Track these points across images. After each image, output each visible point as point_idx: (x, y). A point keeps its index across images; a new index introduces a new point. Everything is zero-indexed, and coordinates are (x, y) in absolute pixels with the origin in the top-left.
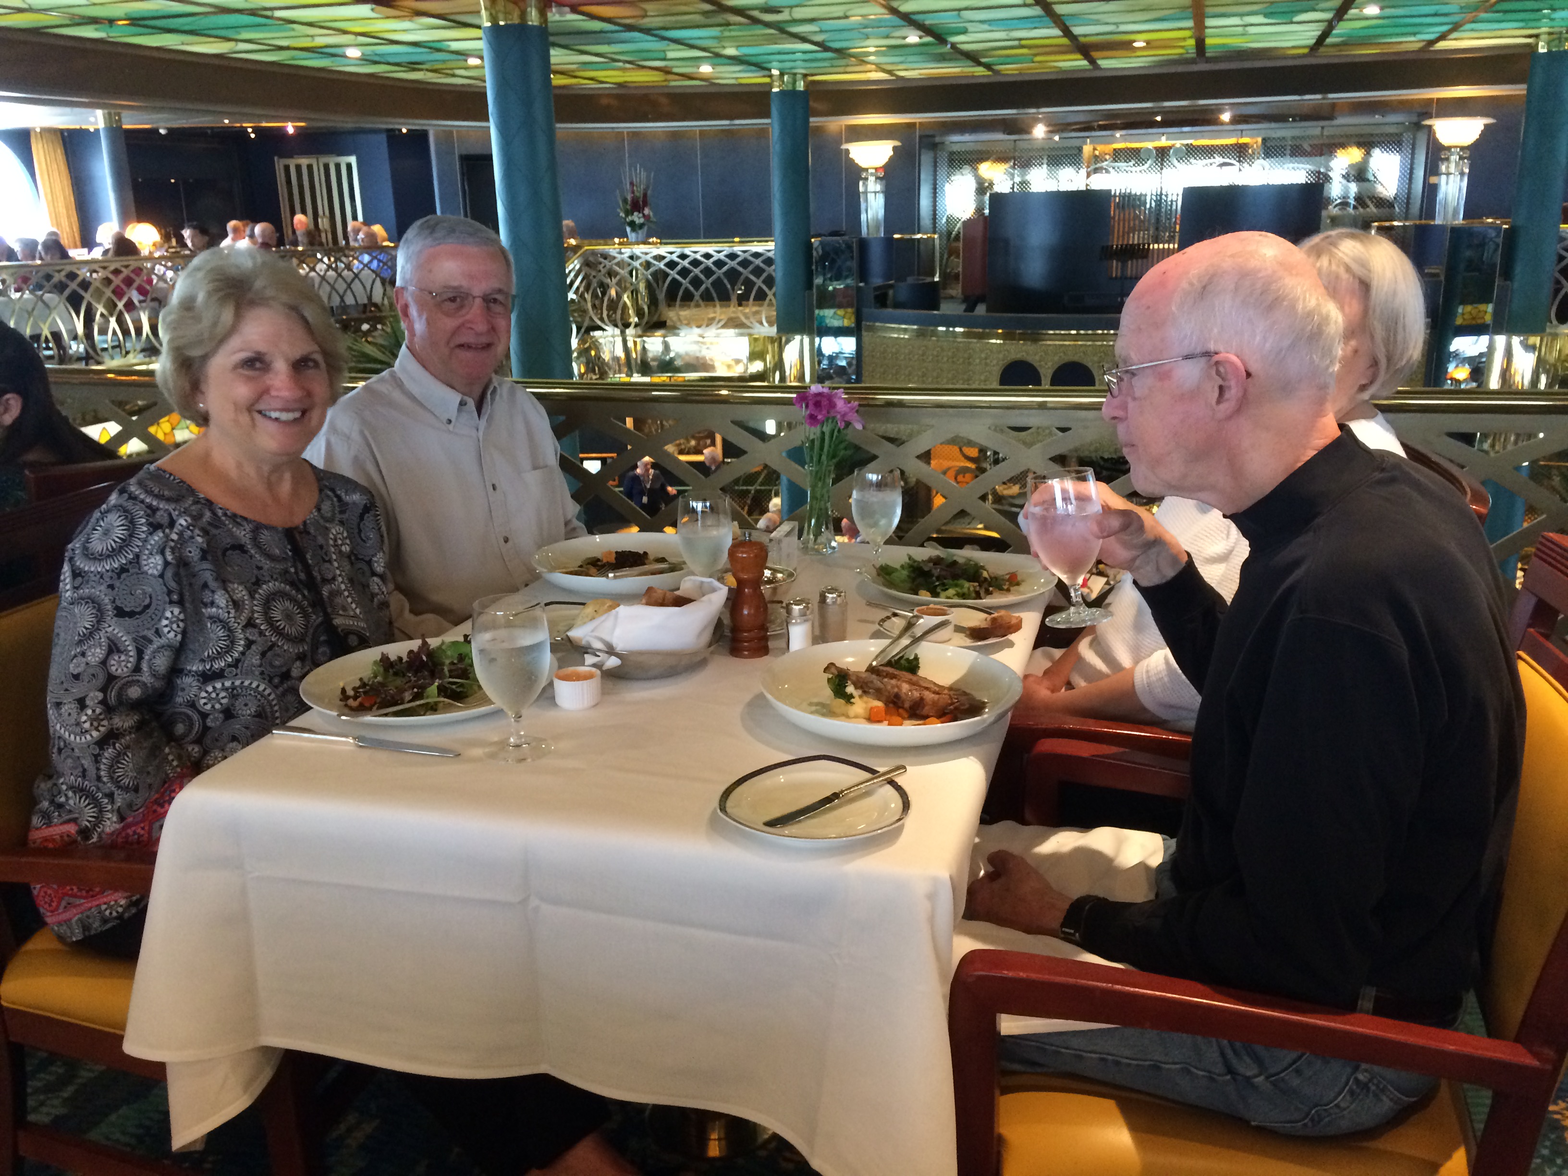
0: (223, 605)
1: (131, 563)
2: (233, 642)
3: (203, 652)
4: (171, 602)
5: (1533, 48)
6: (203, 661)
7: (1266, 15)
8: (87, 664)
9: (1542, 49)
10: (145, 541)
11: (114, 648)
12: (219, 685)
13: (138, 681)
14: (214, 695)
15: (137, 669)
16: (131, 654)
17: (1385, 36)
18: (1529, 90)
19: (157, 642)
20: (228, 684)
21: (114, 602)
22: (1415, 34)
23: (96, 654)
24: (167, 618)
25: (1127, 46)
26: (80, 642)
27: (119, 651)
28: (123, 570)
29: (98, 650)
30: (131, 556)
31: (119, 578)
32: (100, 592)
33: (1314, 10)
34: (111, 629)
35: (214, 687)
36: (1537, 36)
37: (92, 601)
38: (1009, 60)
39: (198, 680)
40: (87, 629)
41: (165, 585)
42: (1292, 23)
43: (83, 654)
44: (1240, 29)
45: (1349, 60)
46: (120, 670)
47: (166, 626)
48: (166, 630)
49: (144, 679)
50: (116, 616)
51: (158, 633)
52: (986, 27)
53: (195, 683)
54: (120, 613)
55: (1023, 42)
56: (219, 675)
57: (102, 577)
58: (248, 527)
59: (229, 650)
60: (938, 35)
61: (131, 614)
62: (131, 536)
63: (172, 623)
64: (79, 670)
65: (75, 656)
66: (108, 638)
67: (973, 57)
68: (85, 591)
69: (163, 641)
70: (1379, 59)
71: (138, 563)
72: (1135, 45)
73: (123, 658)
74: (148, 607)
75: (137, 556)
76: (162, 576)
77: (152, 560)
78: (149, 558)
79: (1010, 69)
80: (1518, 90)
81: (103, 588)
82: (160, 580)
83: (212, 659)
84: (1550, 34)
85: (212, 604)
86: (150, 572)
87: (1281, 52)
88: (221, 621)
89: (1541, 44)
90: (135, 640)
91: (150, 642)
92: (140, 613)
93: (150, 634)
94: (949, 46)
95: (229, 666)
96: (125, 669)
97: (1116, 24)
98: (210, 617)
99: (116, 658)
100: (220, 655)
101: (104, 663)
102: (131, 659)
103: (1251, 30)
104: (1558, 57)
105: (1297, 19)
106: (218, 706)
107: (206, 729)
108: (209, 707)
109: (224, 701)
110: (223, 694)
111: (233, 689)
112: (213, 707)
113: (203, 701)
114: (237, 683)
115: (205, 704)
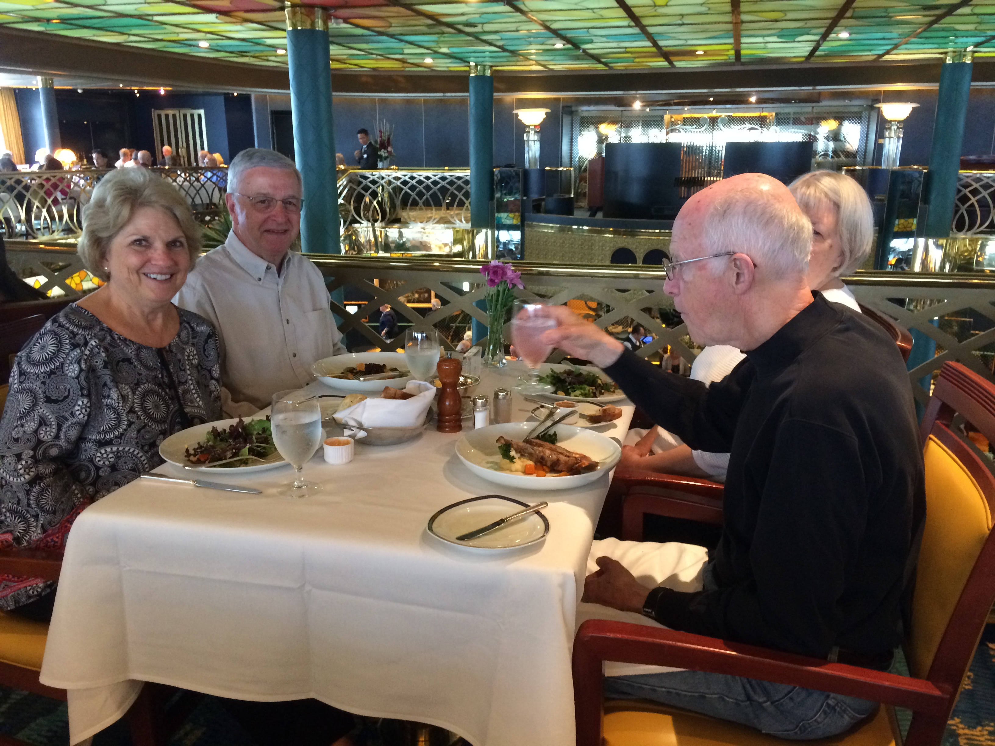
0: (115, 398)
1: (57, 368)
2: (120, 422)
3: (100, 427)
4: (82, 395)
5: (943, 61)
6: (99, 433)
7: (779, 37)
8: (24, 432)
9: (949, 61)
10: (68, 354)
11: (43, 422)
12: (109, 449)
13: (57, 445)
14: (105, 455)
15: (57, 437)
16: (54, 427)
17: (853, 51)
18: (941, 87)
19: (71, 420)
20: (115, 449)
21: (45, 393)
22: (870, 50)
23: (30, 426)
24: (79, 405)
25: (691, 53)
26: (21, 418)
27: (46, 425)
28: (52, 372)
29: (32, 424)
30: (58, 364)
31: (49, 378)
32: (37, 386)
33: (808, 34)
34: (42, 410)
35: (106, 451)
36: (946, 53)
37: (30, 391)
38: (617, 60)
39: (96, 445)
40: (25, 409)
41: (79, 384)
42: (794, 42)
43: (22, 426)
44: (762, 45)
45: (830, 66)
46: (46, 437)
47: (78, 410)
48: (78, 413)
49: (61, 443)
50: (46, 402)
51: (72, 414)
52: (604, 39)
53: (94, 447)
54: (49, 400)
55: (628, 50)
56: (109, 443)
57: (38, 376)
58: (133, 347)
59: (117, 426)
60: (575, 44)
61: (56, 402)
62: (58, 351)
63: (82, 408)
64: (20, 435)
65: (17, 426)
66: (39, 416)
67: (596, 58)
68: (27, 385)
69: (75, 420)
70: (848, 65)
71: (62, 368)
72: (697, 53)
73: (48, 429)
74: (66, 397)
75: (62, 364)
76: (77, 377)
77: (72, 367)
78: (69, 366)
79: (619, 66)
80: (934, 86)
81: (38, 383)
82: (76, 381)
83: (105, 432)
84: (954, 52)
85: (109, 396)
86: (70, 374)
87: (786, 60)
88: (113, 408)
89: (948, 58)
90: (57, 418)
91: (67, 420)
92: (62, 401)
93: (67, 415)
94: (581, 51)
95: (116, 437)
96: (49, 437)
97: (686, 40)
98: (107, 405)
99: (44, 429)
100: (111, 430)
101: (36, 432)
102: (54, 430)
103: (769, 45)
104: (958, 66)
105: (797, 39)
106: (107, 463)
107: (98, 477)
108: (101, 463)
109: (111, 460)
110: (111, 455)
111: (118, 453)
112: (104, 463)
113: (98, 459)
114: (121, 449)
115: (99, 461)
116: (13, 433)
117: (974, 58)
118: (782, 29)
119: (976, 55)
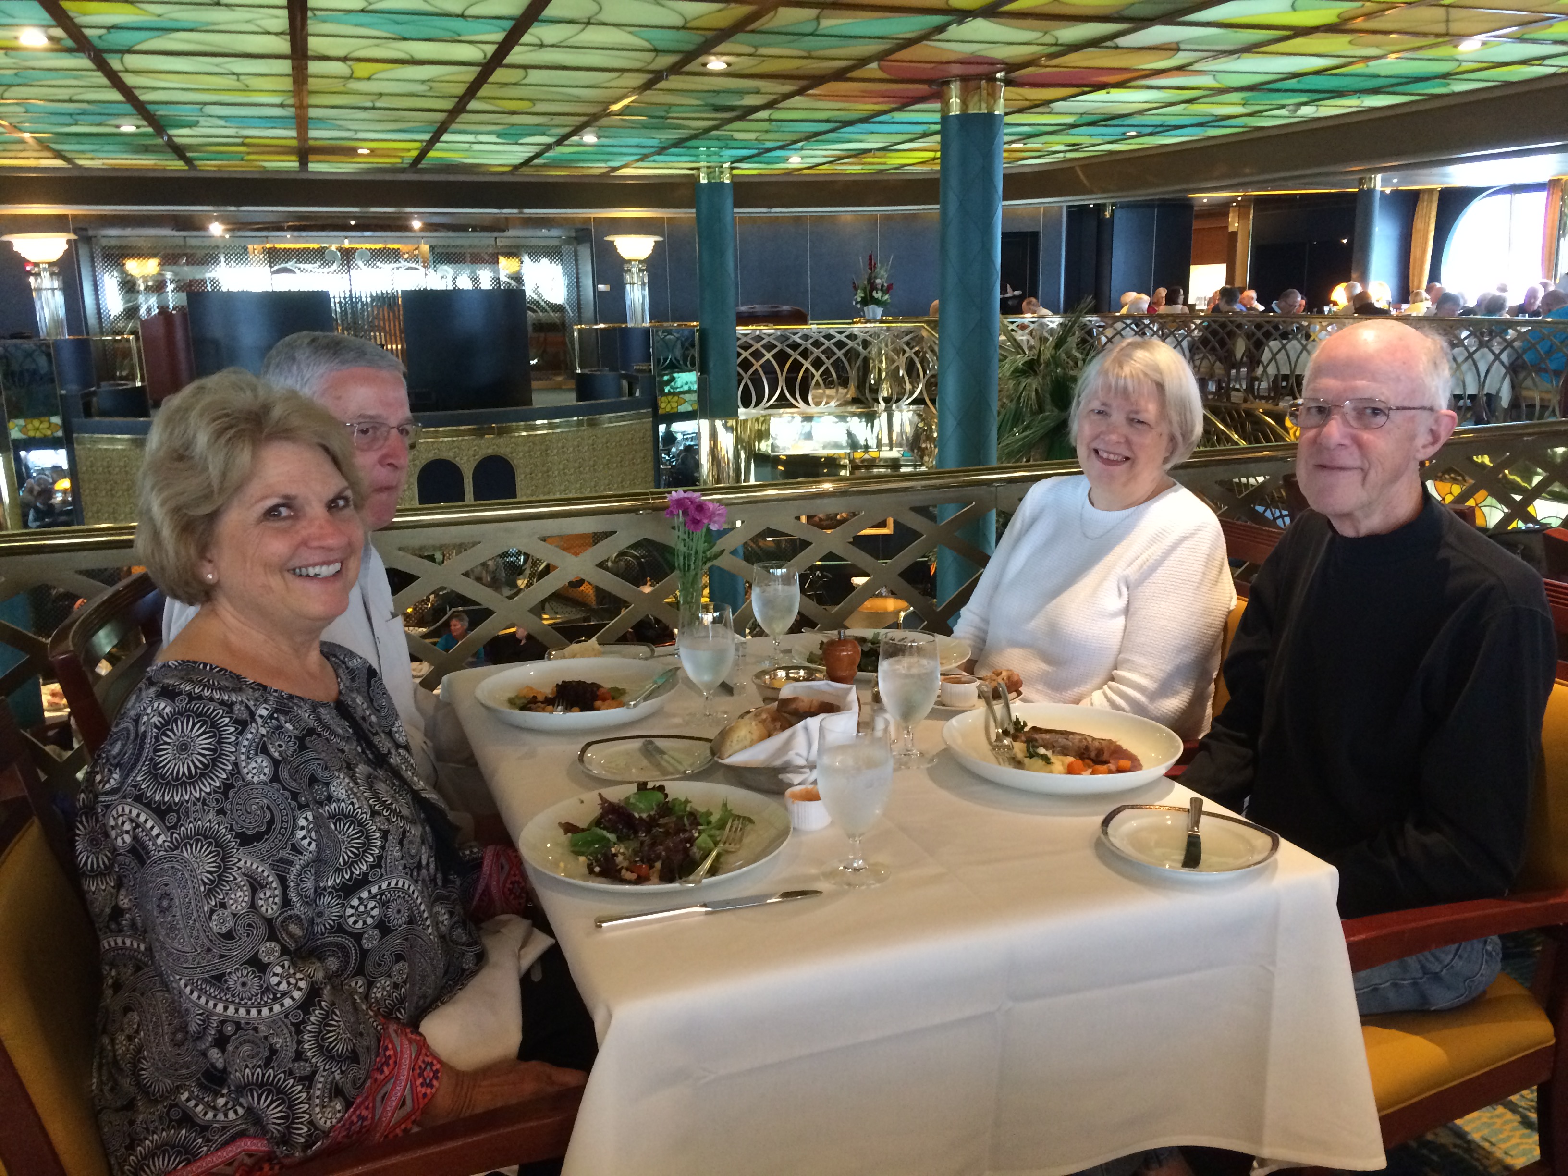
0: (344, 796)
1: (232, 775)
2: (368, 838)
3: (337, 859)
4: (301, 807)
5: (694, 179)
6: (338, 870)
7: (499, 135)
8: (234, 915)
9: (704, 180)
10: (237, 744)
11: (256, 885)
12: (365, 895)
13: (291, 917)
14: (362, 909)
15: (286, 903)
16: (274, 885)
17: (583, 161)
18: (698, 213)
19: (299, 862)
20: (375, 890)
21: (232, 829)
22: (606, 161)
23: (239, 900)
24: (302, 828)
25: (351, 152)
26: (210, 893)
27: (263, 887)
28: (227, 787)
29: (239, 894)
30: (230, 768)
31: (227, 798)
32: (210, 821)
33: (544, 134)
34: (242, 862)
35: (360, 899)
36: (698, 169)
37: (204, 836)
38: (213, 156)
39: (339, 897)
40: (211, 873)
41: (284, 788)
42: (517, 144)
43: (223, 905)
44: (467, 145)
45: (543, 180)
46: (270, 910)
47: (304, 838)
48: (305, 842)
49: (296, 911)
50: (241, 845)
51: (296, 849)
52: (222, 123)
53: (334, 902)
54: (245, 840)
55: (248, 141)
56: (363, 882)
57: (204, 803)
59: (366, 847)
60: (158, 125)
61: (258, 837)
62: (219, 742)
63: (309, 831)
64: (230, 924)
65: (212, 912)
66: (244, 874)
67: (179, 151)
68: (187, 828)
69: (306, 857)
70: (569, 180)
71: (239, 772)
72: (360, 151)
73: (268, 894)
74: (271, 822)
75: (236, 765)
76: (275, 778)
77: (254, 765)
78: (248, 764)
79: (208, 166)
80: (690, 213)
81: (212, 815)
82: (276, 785)
83: (349, 864)
84: (708, 167)
85: (330, 799)
86: (256, 779)
87: (483, 169)
88: (346, 817)
89: (702, 175)
90: (273, 867)
91: (291, 863)
92: (268, 831)
93: (285, 854)
94: (166, 138)
95: (372, 867)
96: (275, 907)
97: (356, 131)
98: (331, 817)
99: (262, 896)
100: (358, 857)
101: (253, 906)
102: (277, 892)
103: (476, 147)
104: (716, 187)
105: (521, 141)
106: (369, 921)
107: (364, 953)
108: (360, 924)
109: (375, 912)
110: (371, 904)
111: (382, 895)
112: (365, 922)
113: (351, 920)
114: (384, 886)
115: (355, 922)
116: (213, 924)
117: (733, 177)
118: (513, 125)
119: (735, 172)
